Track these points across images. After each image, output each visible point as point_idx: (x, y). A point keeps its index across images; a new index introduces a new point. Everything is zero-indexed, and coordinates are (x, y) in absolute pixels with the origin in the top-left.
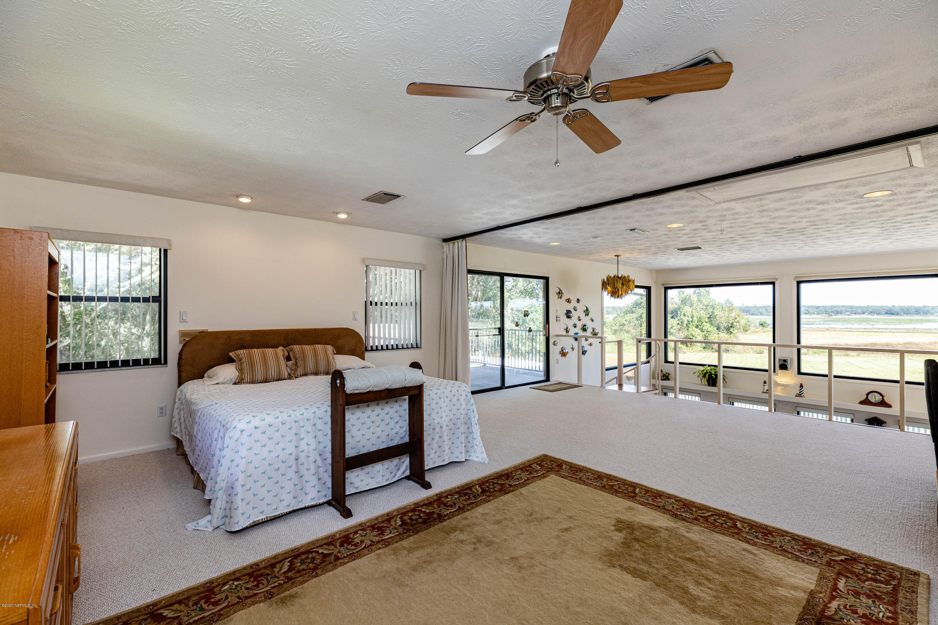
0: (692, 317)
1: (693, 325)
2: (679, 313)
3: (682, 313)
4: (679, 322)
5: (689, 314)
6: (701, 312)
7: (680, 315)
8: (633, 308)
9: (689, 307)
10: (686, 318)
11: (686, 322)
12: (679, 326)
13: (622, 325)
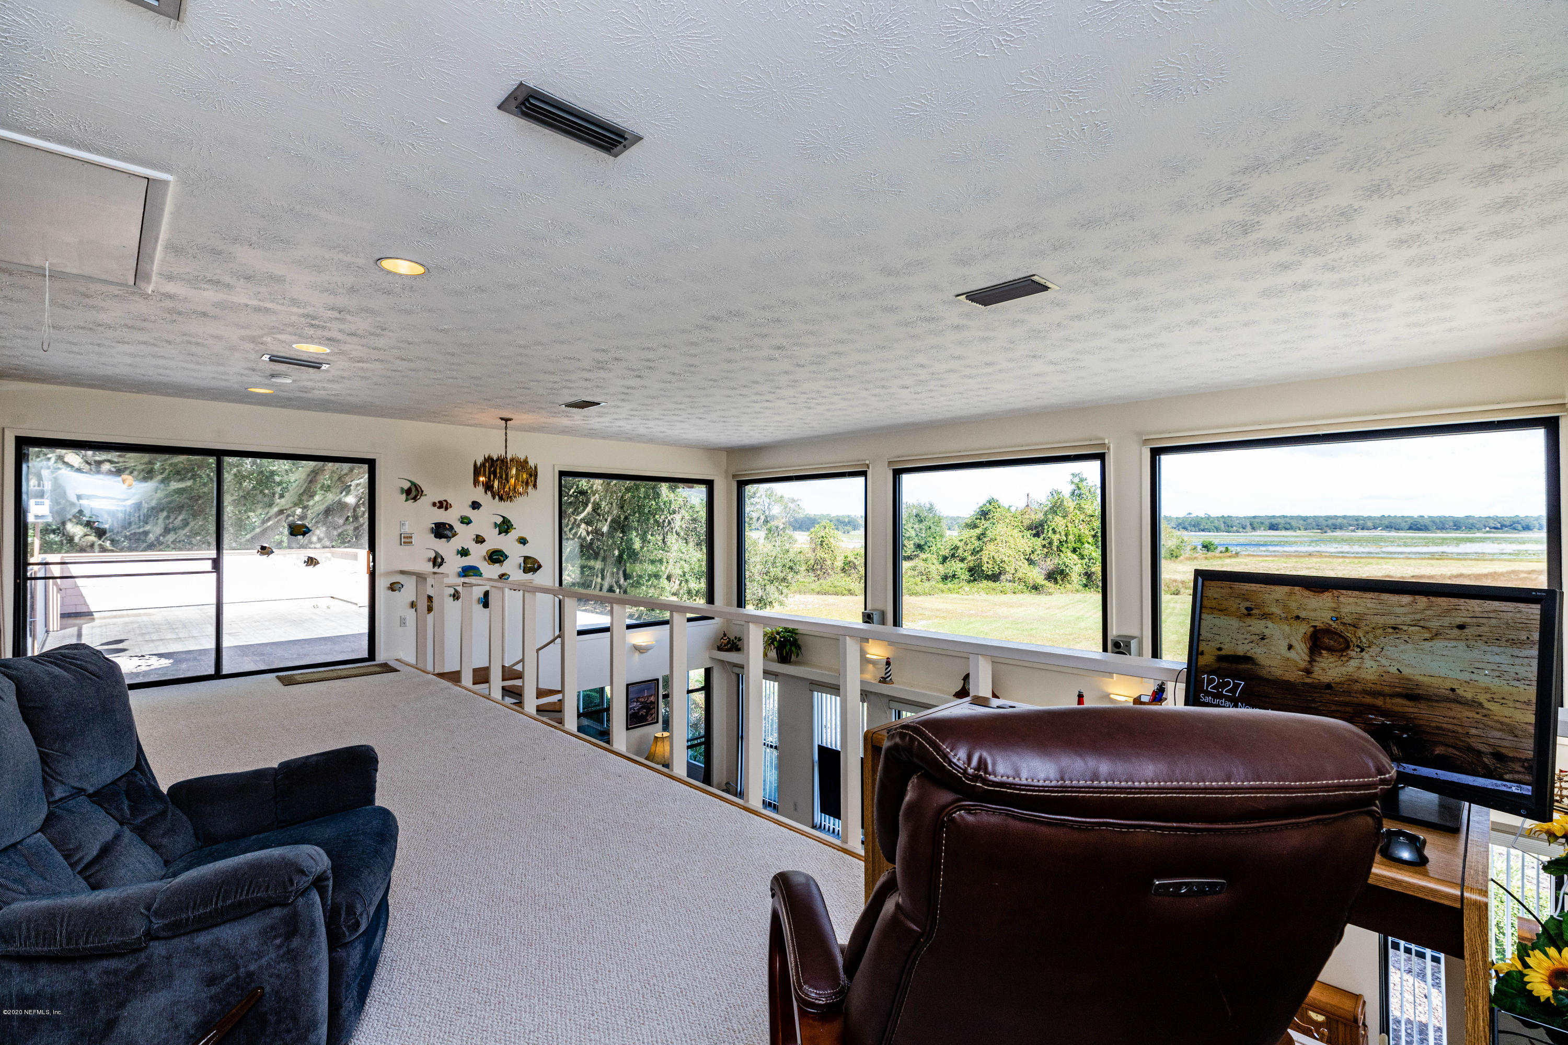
0: (1066, 535)
1: (1068, 548)
2: (1046, 527)
3: (1051, 528)
4: (1044, 542)
5: (1061, 529)
6: (1081, 527)
7: (1048, 531)
8: (976, 519)
9: (1061, 519)
10: (1058, 536)
11: (1056, 543)
12: (1046, 550)
13: (954, 548)
